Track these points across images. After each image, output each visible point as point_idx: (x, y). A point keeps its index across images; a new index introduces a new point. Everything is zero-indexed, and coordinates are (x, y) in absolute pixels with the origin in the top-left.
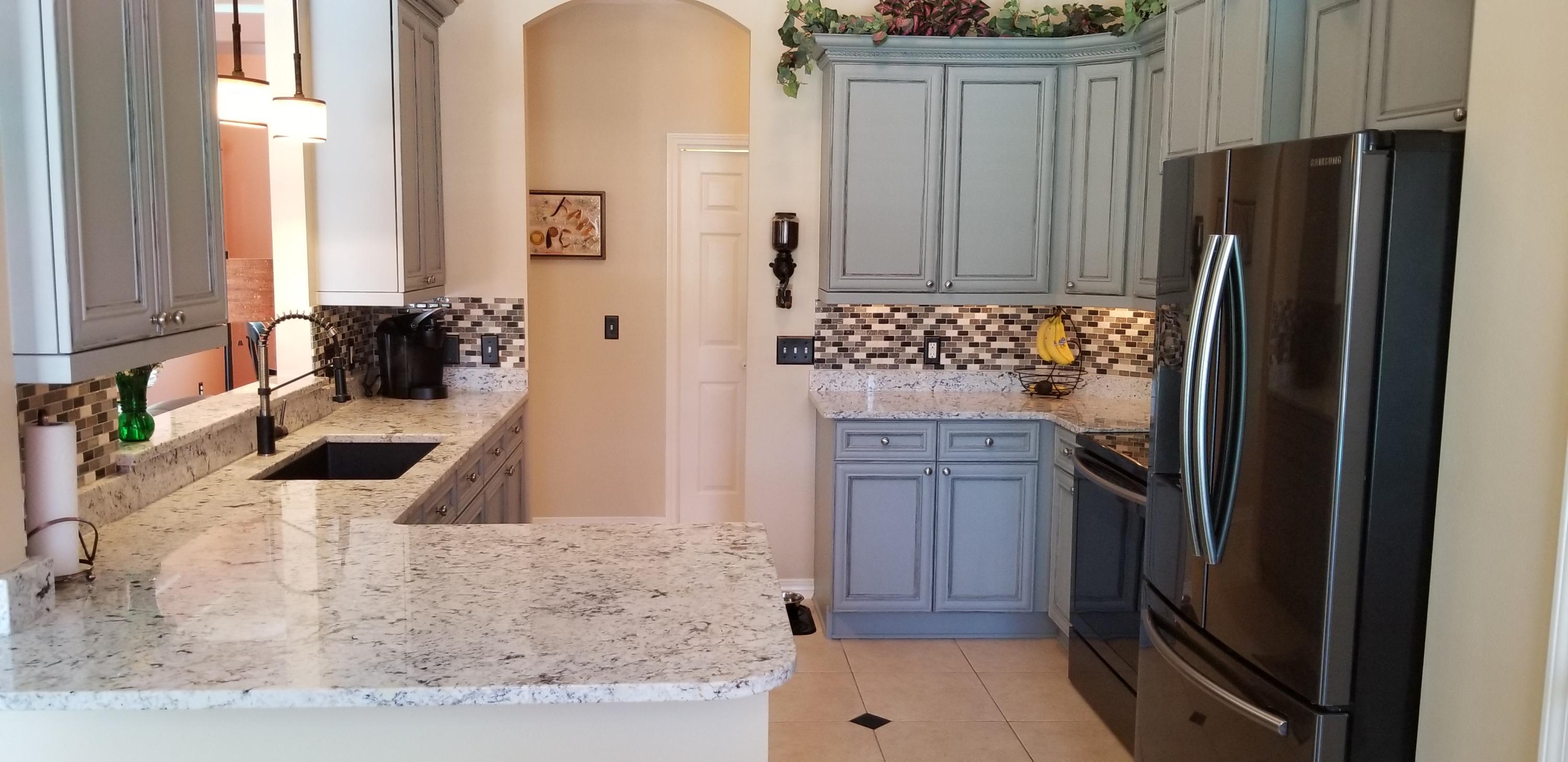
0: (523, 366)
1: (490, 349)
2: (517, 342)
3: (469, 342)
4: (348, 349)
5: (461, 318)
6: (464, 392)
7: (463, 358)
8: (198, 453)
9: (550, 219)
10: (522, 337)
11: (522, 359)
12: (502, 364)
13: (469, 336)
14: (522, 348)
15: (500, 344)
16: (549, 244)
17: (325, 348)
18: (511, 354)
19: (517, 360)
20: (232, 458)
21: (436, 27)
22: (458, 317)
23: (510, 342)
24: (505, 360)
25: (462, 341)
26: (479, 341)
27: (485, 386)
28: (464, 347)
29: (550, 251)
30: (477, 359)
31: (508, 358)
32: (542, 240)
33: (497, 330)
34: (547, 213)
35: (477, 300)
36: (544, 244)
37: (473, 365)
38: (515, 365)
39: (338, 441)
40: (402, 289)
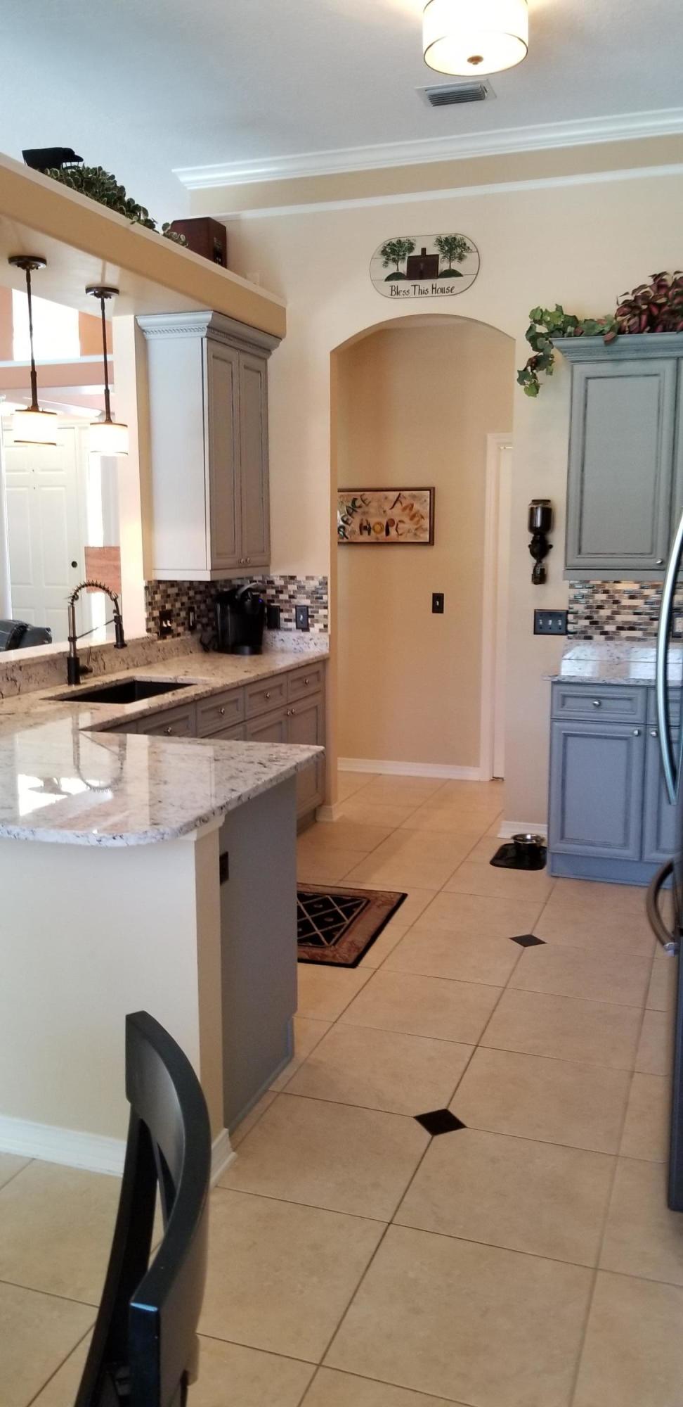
0: (326, 631)
1: (302, 617)
2: (322, 612)
3: (288, 611)
4: (188, 614)
5: (281, 592)
6: (283, 651)
7: (283, 624)
8: (8, 679)
9: (389, 512)
10: (326, 608)
11: (326, 626)
12: (311, 629)
13: (287, 606)
14: (326, 616)
15: (310, 614)
16: (388, 533)
17: (160, 612)
18: (317, 621)
19: (322, 627)
20: (44, 685)
21: (265, 360)
22: (280, 591)
23: (318, 612)
24: (313, 626)
25: (282, 611)
26: (294, 610)
27: (298, 647)
28: (283, 615)
29: (389, 539)
30: (293, 625)
31: (315, 625)
32: (382, 529)
33: (307, 602)
34: (387, 507)
35: (293, 578)
36: (384, 533)
37: (290, 630)
38: (321, 630)
39: (142, 680)
40: (209, 568)
